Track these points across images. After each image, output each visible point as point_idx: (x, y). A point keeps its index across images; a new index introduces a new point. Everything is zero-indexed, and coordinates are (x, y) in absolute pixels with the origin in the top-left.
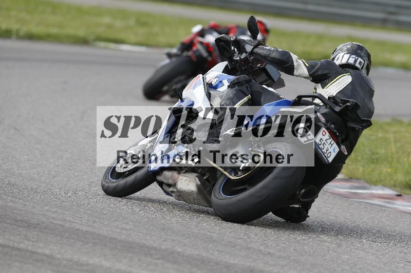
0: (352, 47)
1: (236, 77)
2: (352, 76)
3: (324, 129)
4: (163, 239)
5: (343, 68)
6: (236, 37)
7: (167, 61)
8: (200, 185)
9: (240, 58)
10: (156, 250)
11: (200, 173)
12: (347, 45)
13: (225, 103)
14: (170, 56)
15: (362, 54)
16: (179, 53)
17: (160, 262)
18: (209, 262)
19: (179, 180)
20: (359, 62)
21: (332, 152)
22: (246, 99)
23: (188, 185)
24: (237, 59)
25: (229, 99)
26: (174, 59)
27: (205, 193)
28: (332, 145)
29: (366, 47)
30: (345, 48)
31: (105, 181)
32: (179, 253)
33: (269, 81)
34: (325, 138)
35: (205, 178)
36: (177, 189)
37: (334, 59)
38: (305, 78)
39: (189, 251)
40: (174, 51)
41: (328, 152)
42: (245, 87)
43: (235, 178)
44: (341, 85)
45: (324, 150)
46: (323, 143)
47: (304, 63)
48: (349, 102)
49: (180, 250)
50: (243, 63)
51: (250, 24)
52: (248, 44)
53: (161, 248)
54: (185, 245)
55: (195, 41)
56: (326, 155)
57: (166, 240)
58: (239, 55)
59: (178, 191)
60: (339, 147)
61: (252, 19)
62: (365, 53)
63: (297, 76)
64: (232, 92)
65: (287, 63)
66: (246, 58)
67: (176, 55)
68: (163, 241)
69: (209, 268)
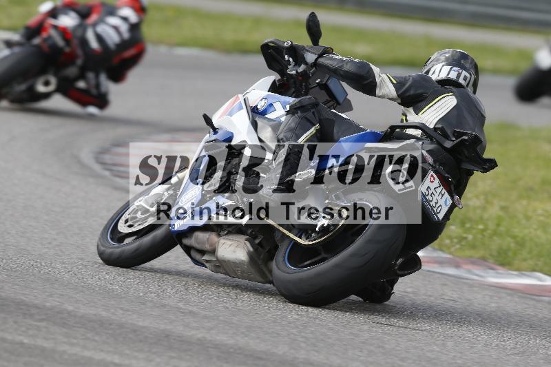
0: (452, 56)
1: (297, 100)
2: (456, 97)
3: (432, 173)
4: (47, 294)
5: (442, 86)
6: (292, 42)
7: (6, 52)
8: (252, 252)
9: (297, 71)
10: (39, 308)
11: (250, 235)
12: (445, 53)
13: (285, 136)
14: (9, 44)
15: (468, 66)
16: (23, 40)
17: (44, 324)
18: (111, 324)
19: (220, 245)
20: (464, 76)
21: (443, 206)
22: (313, 130)
23: (234, 252)
24: (292, 72)
25: (290, 130)
26: (17, 50)
27: (260, 262)
28: (443, 195)
29: (471, 55)
30: (443, 58)
31: (103, 246)
32: (69, 313)
33: (332, 103)
34: (432, 186)
35: (257, 241)
36: (217, 258)
37: (427, 72)
38: (392, 99)
39: (83, 310)
40: (15, 37)
41: (438, 205)
42: (311, 113)
43: (307, 243)
44: (443, 110)
45: (433, 203)
46: (430, 193)
47: (390, 79)
48: (465, 134)
49: (70, 308)
50: (300, 78)
51: (310, 23)
52: (308, 51)
53: (44, 306)
54: (77, 301)
55: (46, 25)
56: (435, 209)
57: (51, 295)
58: (296, 68)
59: (218, 260)
60: (452, 198)
61: (313, 16)
62: (471, 63)
63: (379, 97)
64: (293, 121)
65: (367, 80)
66: (304, 72)
67: (18, 44)
68: (48, 296)
69: (110, 332)
